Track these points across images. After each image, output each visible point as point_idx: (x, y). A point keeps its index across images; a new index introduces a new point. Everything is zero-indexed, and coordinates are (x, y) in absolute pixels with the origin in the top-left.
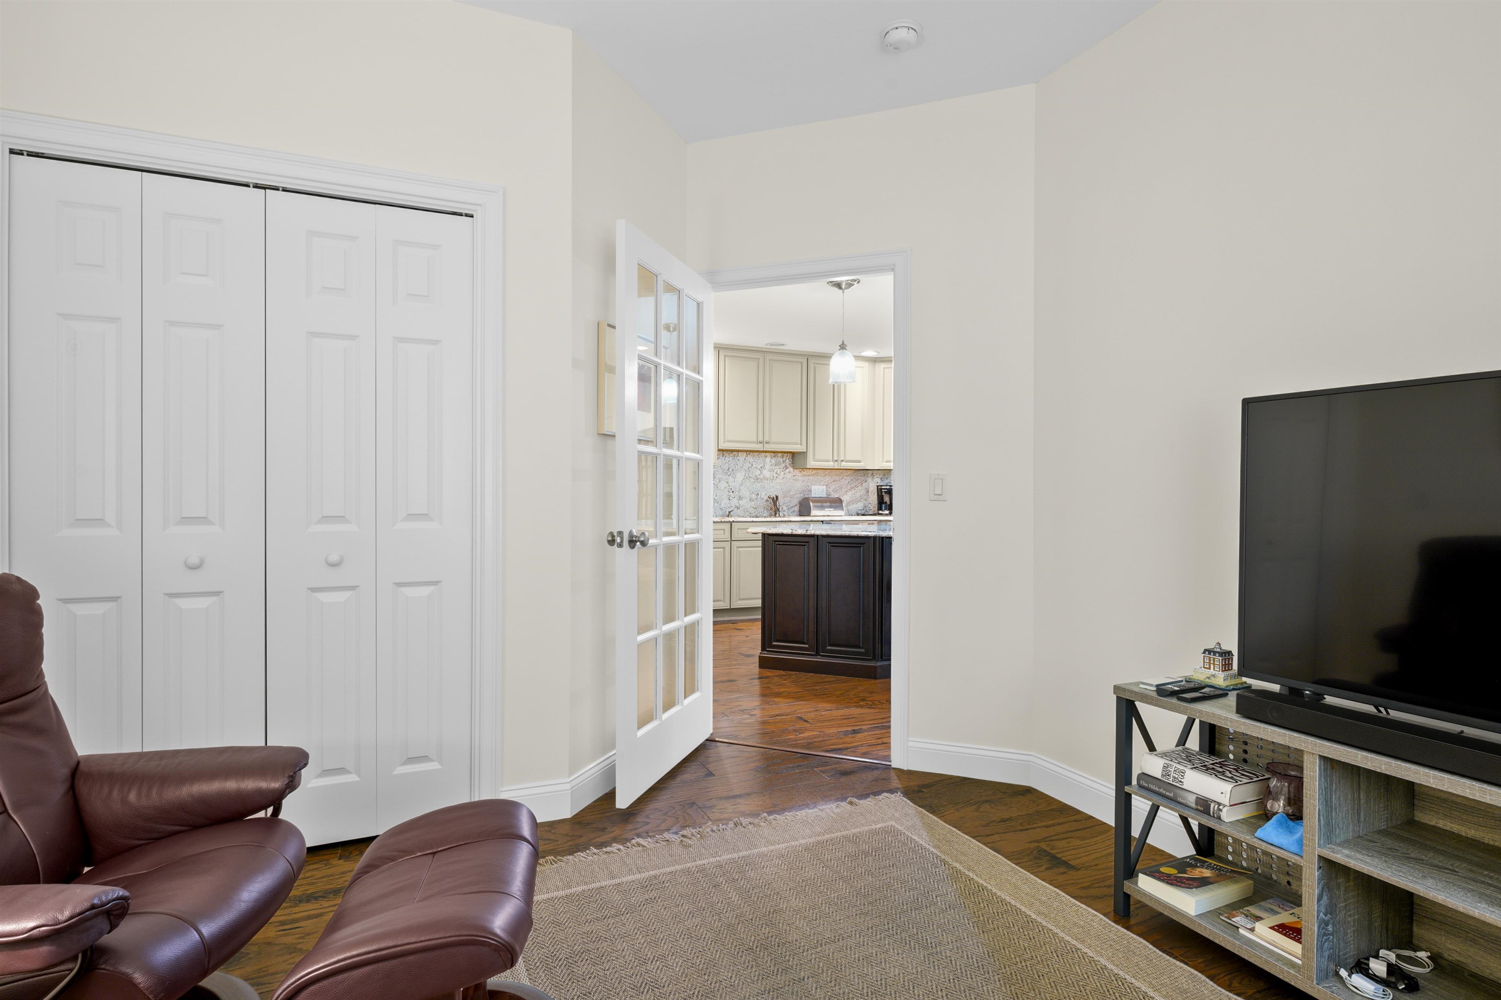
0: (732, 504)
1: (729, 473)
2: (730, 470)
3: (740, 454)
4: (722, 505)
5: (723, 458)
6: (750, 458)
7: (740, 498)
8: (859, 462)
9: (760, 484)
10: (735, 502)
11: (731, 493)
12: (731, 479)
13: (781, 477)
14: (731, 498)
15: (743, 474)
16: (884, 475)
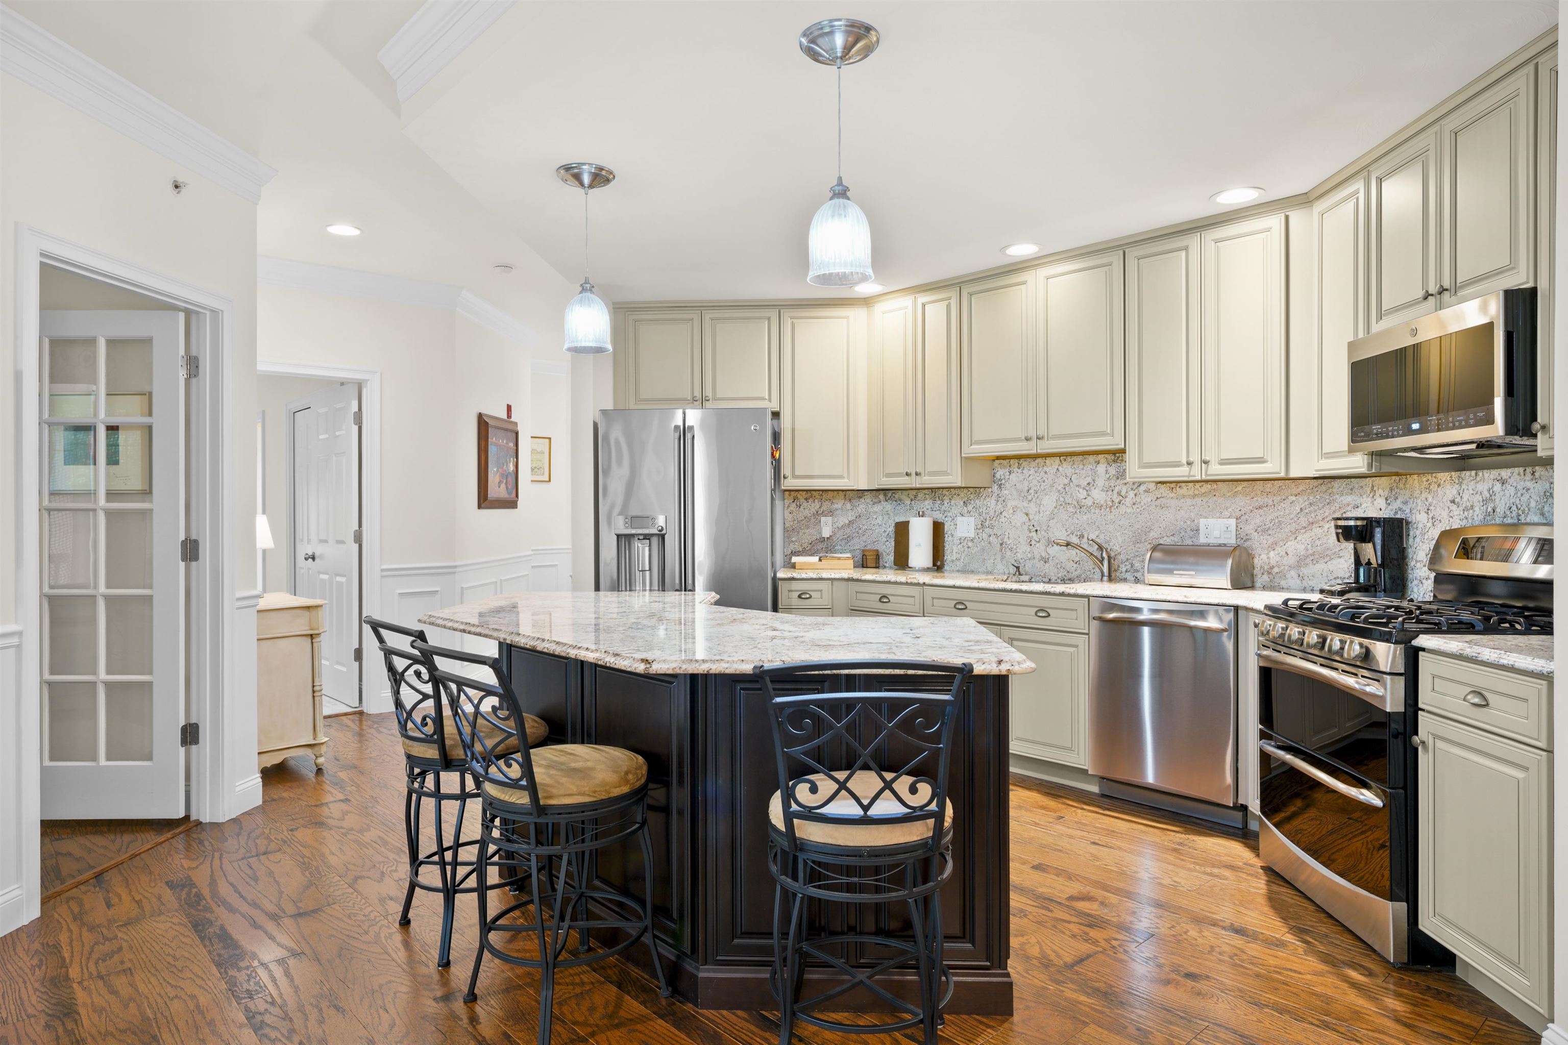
0: (1036, 553)
1: (1030, 498)
2: (1032, 491)
3: (1048, 461)
4: (1018, 555)
5: (1020, 471)
6: (1067, 468)
7: (1049, 543)
8: (1261, 461)
9: (1085, 517)
10: (1040, 549)
11: (1034, 534)
12: (1033, 508)
13: (1128, 501)
14: (1033, 543)
15: (1055, 498)
16: (1391, 489)
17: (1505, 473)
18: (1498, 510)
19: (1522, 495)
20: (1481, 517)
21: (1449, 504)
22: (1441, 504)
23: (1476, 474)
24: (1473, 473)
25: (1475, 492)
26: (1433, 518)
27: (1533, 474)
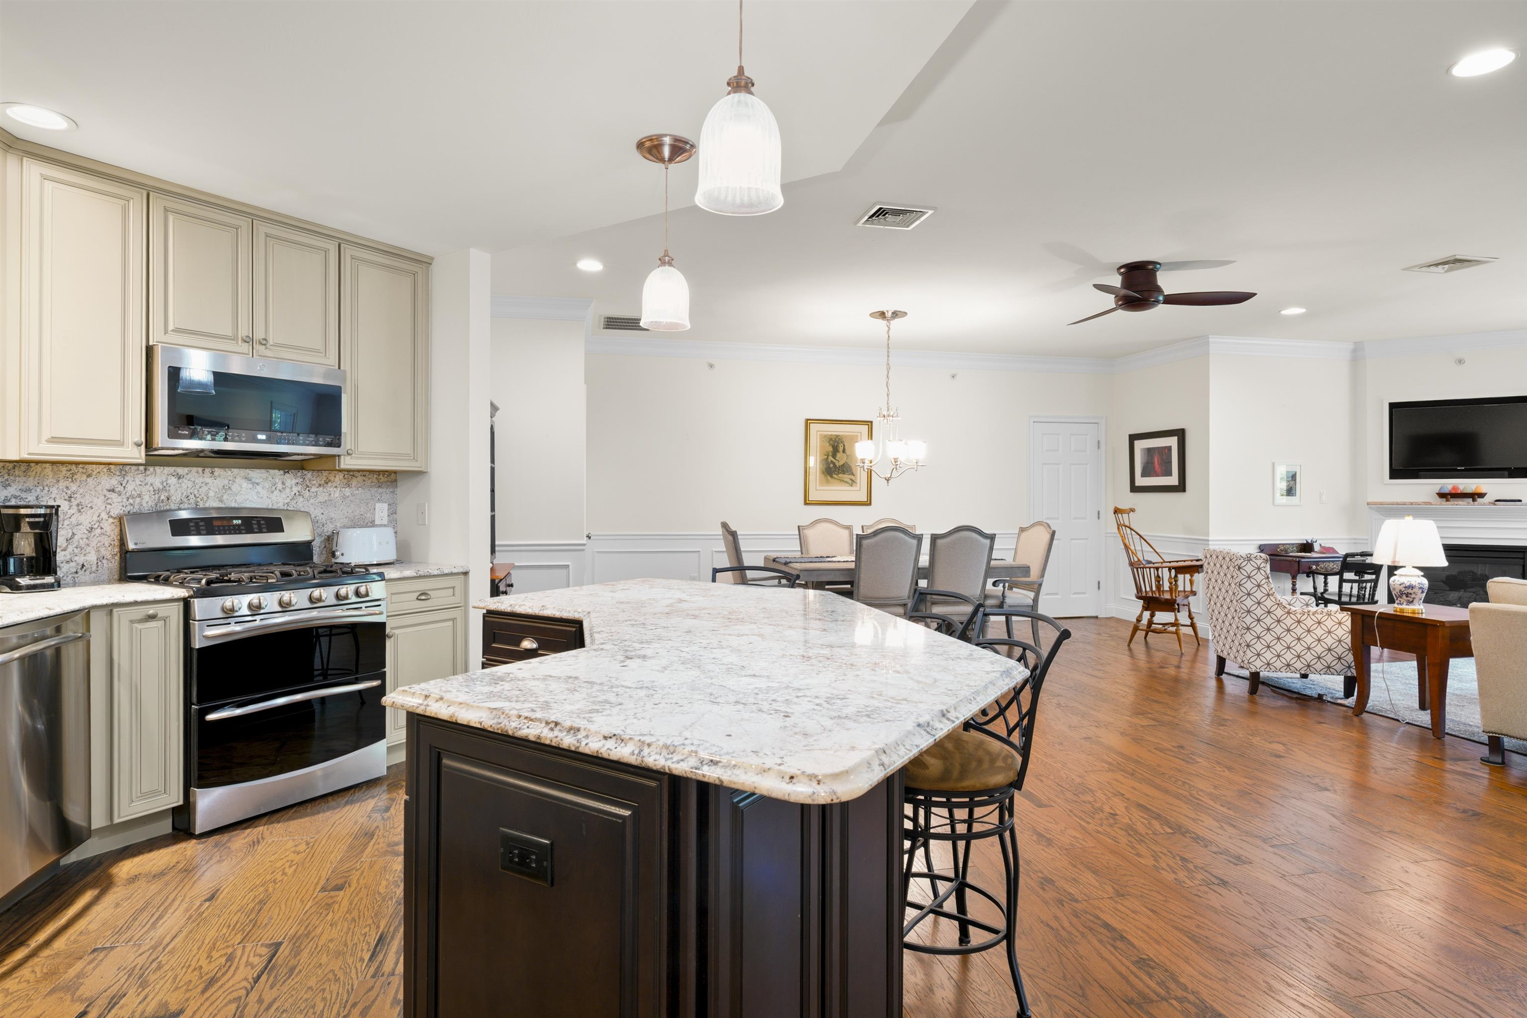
17: (181, 471)
18: (173, 498)
19: (200, 487)
20: (152, 503)
21: (106, 492)
22: (93, 493)
23: (145, 470)
25: (143, 484)
26: (78, 505)
27: (212, 473)
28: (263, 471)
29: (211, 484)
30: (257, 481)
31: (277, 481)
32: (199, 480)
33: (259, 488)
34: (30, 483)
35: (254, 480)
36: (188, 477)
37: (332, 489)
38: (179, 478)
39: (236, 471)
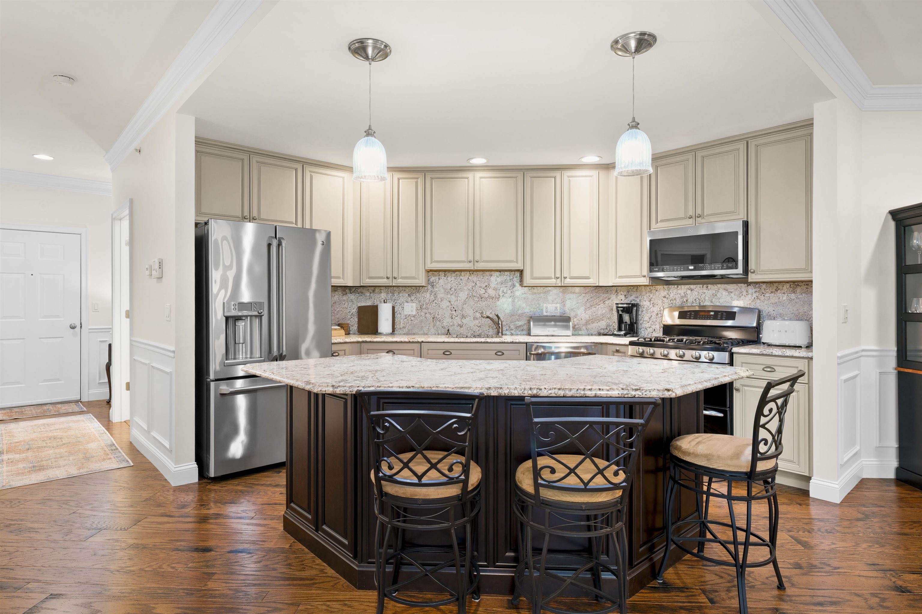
0: (455, 322)
1: (451, 293)
2: (453, 289)
3: (463, 273)
4: (444, 324)
5: (445, 278)
6: (474, 278)
7: (463, 317)
8: (588, 278)
9: (484, 303)
10: (457, 321)
11: (454, 312)
12: (453, 298)
13: (508, 295)
14: (453, 317)
15: (466, 293)
16: (628, 292)
17: (692, 287)
18: (689, 300)
20: (680, 303)
21: (662, 298)
22: (658, 298)
23: (677, 287)
24: (676, 286)
25: (676, 294)
26: (653, 304)
27: (707, 287)
28: (735, 285)
29: (706, 293)
30: (731, 291)
31: (743, 290)
32: (701, 291)
33: (732, 295)
34: (638, 294)
35: (729, 290)
36: (696, 290)
37: (780, 295)
38: (692, 290)
39: (719, 285)
